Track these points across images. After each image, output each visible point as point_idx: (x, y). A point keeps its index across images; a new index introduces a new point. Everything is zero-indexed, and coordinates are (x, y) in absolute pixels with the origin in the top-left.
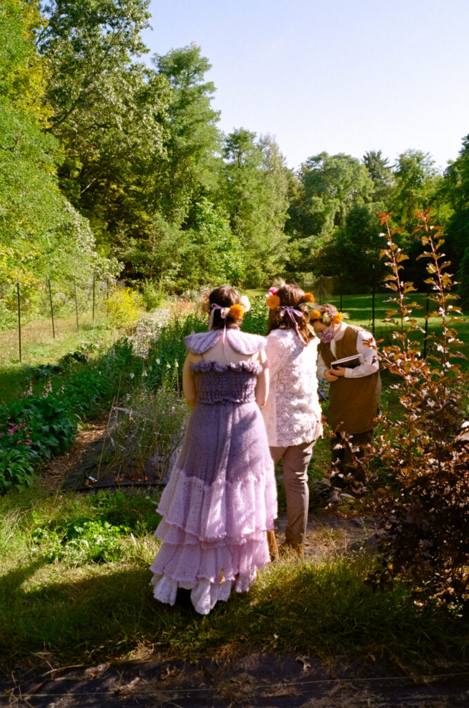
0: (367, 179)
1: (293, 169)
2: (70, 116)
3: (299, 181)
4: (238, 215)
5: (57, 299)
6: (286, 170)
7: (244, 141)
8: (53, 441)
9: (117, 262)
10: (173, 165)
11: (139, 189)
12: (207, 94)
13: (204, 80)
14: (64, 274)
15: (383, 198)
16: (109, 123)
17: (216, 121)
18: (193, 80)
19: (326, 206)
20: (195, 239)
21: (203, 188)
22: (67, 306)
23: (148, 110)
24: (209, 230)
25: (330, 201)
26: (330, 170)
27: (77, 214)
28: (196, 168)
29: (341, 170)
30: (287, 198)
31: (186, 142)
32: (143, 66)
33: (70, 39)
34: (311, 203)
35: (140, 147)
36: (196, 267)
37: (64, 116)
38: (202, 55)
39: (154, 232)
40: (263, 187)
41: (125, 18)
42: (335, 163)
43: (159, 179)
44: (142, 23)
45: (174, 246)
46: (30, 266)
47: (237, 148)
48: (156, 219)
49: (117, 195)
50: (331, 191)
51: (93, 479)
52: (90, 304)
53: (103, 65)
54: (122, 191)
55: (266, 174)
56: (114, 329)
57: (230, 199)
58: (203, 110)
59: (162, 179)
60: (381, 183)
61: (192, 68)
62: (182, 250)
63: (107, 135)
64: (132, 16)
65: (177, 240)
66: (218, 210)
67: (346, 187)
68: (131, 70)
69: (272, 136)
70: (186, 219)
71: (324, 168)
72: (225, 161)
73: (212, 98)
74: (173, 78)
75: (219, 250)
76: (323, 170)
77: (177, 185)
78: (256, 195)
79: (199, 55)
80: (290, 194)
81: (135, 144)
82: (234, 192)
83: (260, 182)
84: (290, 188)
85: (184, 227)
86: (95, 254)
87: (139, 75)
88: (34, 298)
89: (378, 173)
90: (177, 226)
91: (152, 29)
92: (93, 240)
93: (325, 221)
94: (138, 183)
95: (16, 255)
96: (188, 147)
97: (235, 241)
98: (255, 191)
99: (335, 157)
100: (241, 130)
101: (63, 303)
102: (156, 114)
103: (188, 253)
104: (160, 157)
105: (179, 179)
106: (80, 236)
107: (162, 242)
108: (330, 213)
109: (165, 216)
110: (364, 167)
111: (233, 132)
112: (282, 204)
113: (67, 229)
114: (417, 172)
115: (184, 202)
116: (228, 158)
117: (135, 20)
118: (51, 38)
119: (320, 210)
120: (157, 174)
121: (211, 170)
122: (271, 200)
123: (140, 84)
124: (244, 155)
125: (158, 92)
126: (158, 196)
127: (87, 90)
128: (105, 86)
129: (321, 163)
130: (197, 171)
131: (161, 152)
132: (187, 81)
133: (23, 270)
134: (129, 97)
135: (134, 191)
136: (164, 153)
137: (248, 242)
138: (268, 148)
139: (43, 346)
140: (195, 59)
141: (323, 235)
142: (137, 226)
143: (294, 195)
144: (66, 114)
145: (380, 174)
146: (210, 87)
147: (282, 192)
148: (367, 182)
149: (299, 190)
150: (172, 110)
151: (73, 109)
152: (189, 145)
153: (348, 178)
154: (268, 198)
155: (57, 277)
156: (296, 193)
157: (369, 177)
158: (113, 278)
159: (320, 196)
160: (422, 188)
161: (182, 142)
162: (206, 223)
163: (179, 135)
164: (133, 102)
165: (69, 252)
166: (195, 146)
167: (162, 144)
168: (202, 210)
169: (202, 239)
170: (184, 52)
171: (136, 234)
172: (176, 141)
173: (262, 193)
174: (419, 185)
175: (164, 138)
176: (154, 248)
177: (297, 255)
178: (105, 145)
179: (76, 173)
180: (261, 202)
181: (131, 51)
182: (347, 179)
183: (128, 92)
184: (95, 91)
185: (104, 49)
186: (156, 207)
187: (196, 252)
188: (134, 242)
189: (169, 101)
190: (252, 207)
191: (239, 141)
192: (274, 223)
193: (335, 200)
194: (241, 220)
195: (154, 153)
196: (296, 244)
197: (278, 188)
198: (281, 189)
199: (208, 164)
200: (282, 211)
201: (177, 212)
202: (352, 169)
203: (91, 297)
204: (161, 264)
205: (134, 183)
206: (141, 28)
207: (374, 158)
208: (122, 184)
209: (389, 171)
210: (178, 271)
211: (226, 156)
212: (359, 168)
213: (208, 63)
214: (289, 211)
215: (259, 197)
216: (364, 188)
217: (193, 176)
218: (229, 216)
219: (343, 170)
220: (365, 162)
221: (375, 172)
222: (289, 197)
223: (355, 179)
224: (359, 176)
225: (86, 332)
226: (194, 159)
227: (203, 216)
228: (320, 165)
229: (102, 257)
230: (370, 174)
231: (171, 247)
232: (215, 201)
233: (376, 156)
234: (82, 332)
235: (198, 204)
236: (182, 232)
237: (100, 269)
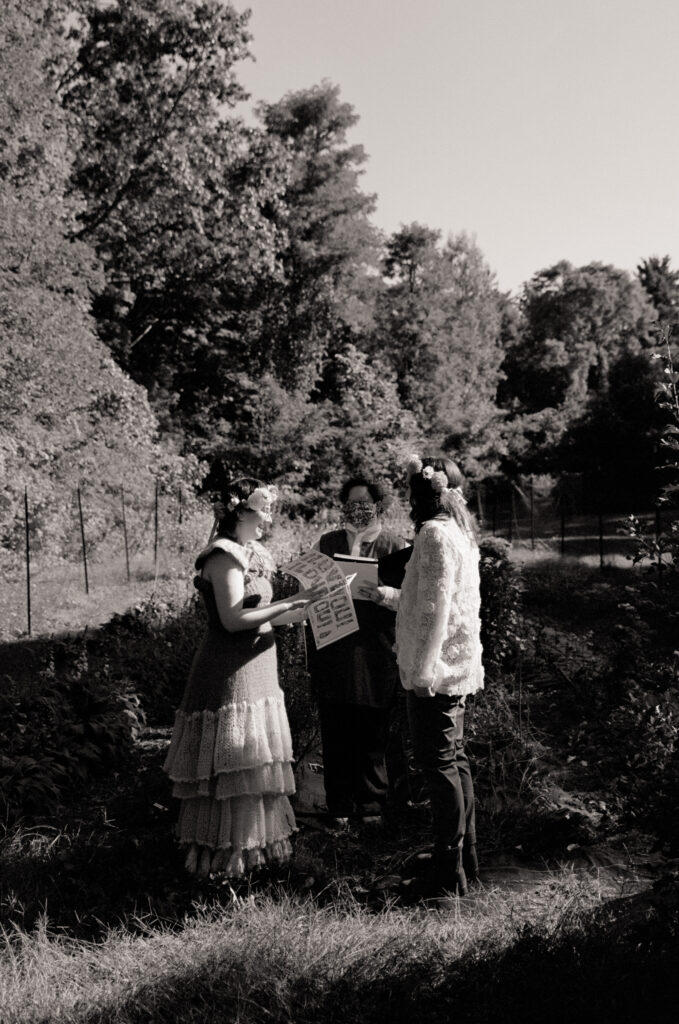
0: (645, 306)
1: (509, 293)
2: (113, 213)
3: (521, 313)
4: (412, 374)
5: (91, 528)
6: (496, 294)
7: (419, 245)
8: (90, 751)
9: (196, 462)
10: (294, 291)
11: (235, 335)
12: (352, 166)
13: (345, 142)
14: (103, 485)
16: (182, 223)
17: (369, 212)
18: (327, 143)
19: (573, 355)
20: (334, 419)
21: (347, 329)
22: (108, 542)
23: (249, 197)
24: (360, 401)
25: (579, 346)
26: (575, 292)
27: (127, 379)
28: (334, 296)
29: (594, 292)
30: (500, 343)
31: (317, 250)
32: (239, 123)
33: (113, 81)
34: (546, 350)
35: (235, 263)
36: (338, 468)
37: (103, 212)
38: (342, 99)
39: (261, 409)
40: (455, 324)
41: (208, 44)
42: (585, 279)
43: (270, 315)
44: (236, 50)
45: (298, 431)
46: (44, 472)
47: (407, 258)
48: (264, 385)
49: (196, 346)
50: (580, 330)
51: (161, 807)
52: (150, 537)
53: (170, 124)
54: (204, 340)
55: (460, 302)
57: (398, 347)
58: (346, 194)
59: (275, 315)
60: (671, 312)
61: (325, 123)
62: (311, 439)
63: (177, 243)
64: (220, 38)
65: (303, 421)
66: (375, 367)
67: (606, 322)
68: (219, 130)
69: (469, 235)
70: (318, 384)
71: (565, 290)
72: (387, 281)
73: (361, 172)
74: (291, 141)
75: (379, 437)
76: (564, 293)
77: (299, 326)
78: (443, 337)
79: (336, 100)
80: (505, 336)
81: (227, 258)
82: (404, 335)
83: (449, 315)
84: (504, 326)
85: (315, 398)
86: (158, 448)
87: (232, 138)
88: (51, 527)
89: (665, 295)
90: (302, 396)
91: (254, 60)
92: (155, 424)
93: (571, 382)
94: (231, 325)
95: (21, 450)
96: (320, 259)
97: (408, 420)
98: (441, 332)
99: (584, 270)
100: (414, 225)
101: (101, 537)
102: (263, 205)
103: (323, 444)
104: (270, 278)
105: (305, 314)
106: (132, 418)
107: (276, 427)
108: (580, 369)
109: (281, 380)
110: (639, 285)
111: (399, 231)
112: (491, 354)
113: (108, 405)
115: (314, 355)
116: (392, 276)
117: (224, 45)
118: (80, 81)
119: (561, 363)
120: (266, 307)
121: (362, 297)
122: (472, 347)
123: (233, 152)
124: (420, 270)
125: (265, 166)
126: (267, 346)
127: (142, 168)
128: (175, 158)
129: (560, 280)
130: (336, 300)
131: (272, 269)
132: (317, 144)
133: (34, 476)
134: (215, 176)
135: (225, 338)
136: (277, 270)
137: (430, 420)
138: (463, 257)
139: (68, 608)
140: (330, 107)
141: (568, 407)
142: (231, 399)
143: (512, 338)
144: (107, 209)
145: (669, 296)
146: (356, 154)
147: (490, 333)
148: (644, 311)
149: (520, 329)
150: (291, 196)
151: (119, 199)
152: (322, 257)
153: (611, 306)
154: (465, 343)
155: (90, 490)
156: (515, 334)
157: (649, 301)
158: (189, 490)
159: (559, 339)
161: (310, 250)
162: (354, 389)
163: (304, 239)
164: (222, 185)
165: (112, 447)
166: (332, 257)
167: (273, 256)
168: (346, 367)
169: (348, 417)
170: (310, 96)
171: (228, 412)
172: (298, 250)
173: (453, 335)
175: (277, 245)
176: (261, 436)
177: (521, 443)
178: (173, 261)
179: (124, 310)
180: (453, 349)
181: (220, 97)
182: (606, 307)
183: (214, 167)
184: (156, 167)
185: (171, 95)
186: (264, 364)
187: (338, 441)
188: (225, 426)
189: (285, 180)
190: (436, 361)
191: (410, 245)
192: (477, 387)
193: (587, 345)
194: (417, 383)
195: (260, 272)
196: (519, 424)
197: (482, 327)
198: (489, 328)
199: (355, 286)
200: (492, 366)
201: (302, 371)
202: (616, 289)
203: (151, 526)
204: (275, 465)
205: (226, 325)
206: (235, 58)
207: (655, 267)
208: (204, 327)
210: (306, 476)
211: (388, 273)
212: (629, 288)
213: (354, 113)
215: (449, 342)
216: (640, 324)
217: (330, 308)
218: (395, 376)
219: (599, 292)
220: (640, 277)
221: (660, 293)
222: (504, 341)
223: (622, 306)
224: (630, 302)
225: (143, 584)
226: (331, 280)
227: (349, 377)
228: (557, 285)
229: (170, 454)
230: (650, 296)
231: (293, 433)
232: (370, 351)
233: (660, 265)
234: (137, 584)
235: (339, 356)
236: (312, 406)
237: (166, 475)
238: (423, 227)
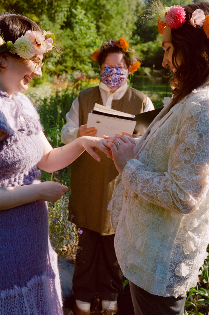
3: (143, 2)
4: (102, 21)
20: (70, 37)
24: (81, 30)
30: (136, 13)
36: (70, 57)
48: (42, 20)
66: (88, 17)
70: (64, 22)
75: (87, 46)
80: (137, 11)
82: (100, 5)
84: (137, 7)
85: (62, 28)
90: (58, 26)
97: (99, 40)
98: (115, 5)
112: (131, 18)
115: (63, 9)
122: (125, 14)
141: (157, 42)
143: (139, 12)
147: (132, 9)
149: (143, 9)
154: (124, 11)
162: (79, 25)
168: (76, 15)
169: (76, 37)
173: (119, 7)
180: (118, 13)
186: (43, 12)
187: (71, 47)
190: (113, 18)
192: (125, 31)
194: (103, 26)
196: (139, 47)
197: (129, 5)
198: (132, 6)
201: (58, 16)
210: (58, 60)
214: (136, 24)
215: (117, 9)
218: (95, 22)
222: (137, 13)
227: (77, 20)
232: (86, 10)
235: (73, 10)
236: (62, 31)
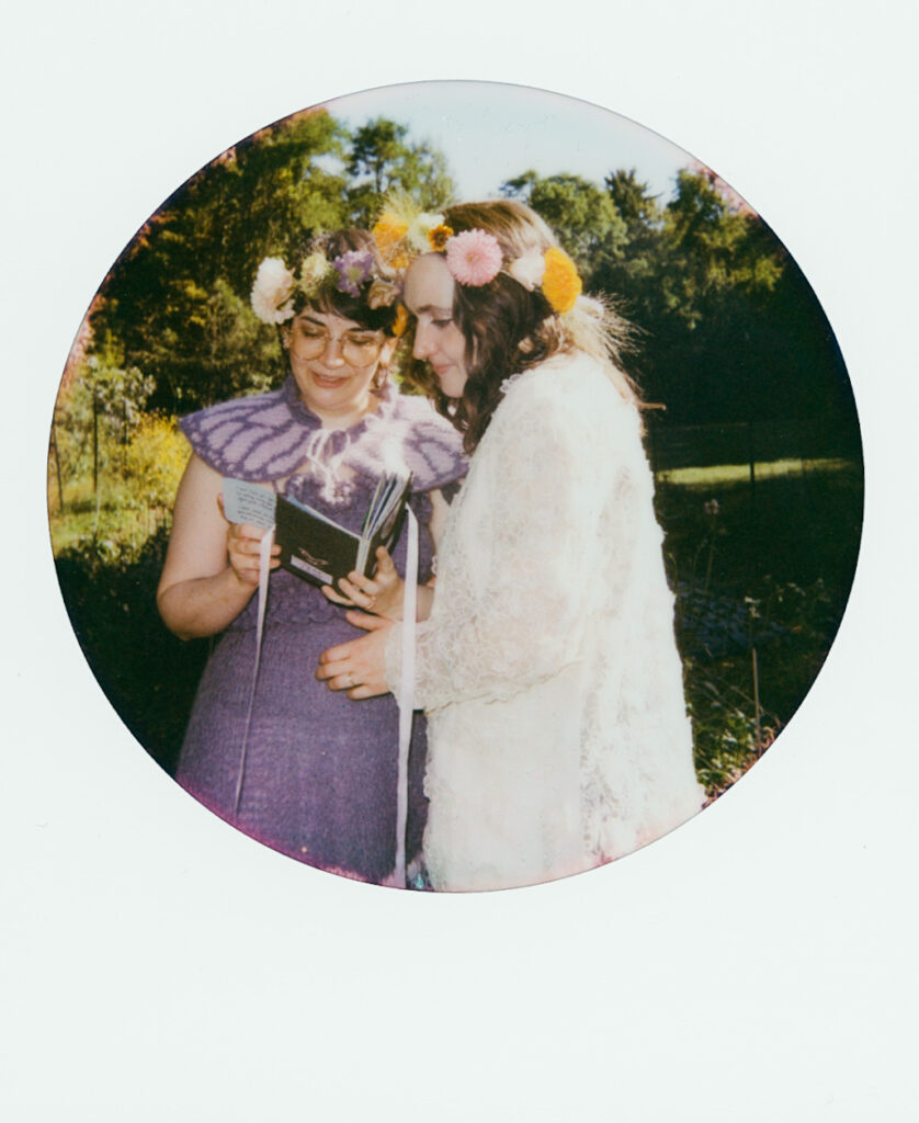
0: (614, 218)
7: (387, 140)
9: (141, 377)
10: (249, 184)
11: (179, 238)
15: (644, 254)
21: (308, 233)
26: (543, 201)
28: (294, 192)
29: (564, 202)
31: (274, 139)
39: (213, 319)
42: (554, 189)
43: (221, 213)
45: (255, 342)
47: (373, 154)
48: (215, 292)
52: (87, 462)
54: (144, 242)
56: (144, 507)
59: (225, 214)
60: (639, 225)
62: (271, 351)
67: (575, 233)
71: (532, 199)
72: (350, 180)
86: (94, 361)
89: (632, 207)
92: (90, 333)
96: (279, 148)
99: (552, 179)
100: (380, 120)
104: (222, 169)
105: (261, 212)
107: (231, 339)
109: (235, 286)
110: (607, 196)
111: (363, 125)
114: (710, 199)
116: (357, 174)
120: (216, 204)
121: (326, 194)
124: (388, 168)
129: (527, 189)
130: (297, 197)
135: (170, 242)
136: (230, 161)
138: (428, 160)
142: (177, 309)
145: (637, 208)
148: (613, 223)
153: (580, 216)
157: (618, 214)
158: (133, 408)
160: (721, 230)
161: (266, 138)
166: (291, 146)
171: (176, 322)
174: (715, 225)
182: (576, 218)
186: (215, 269)
188: (171, 335)
199: (318, 181)
202: (585, 200)
203: (89, 449)
204: (230, 381)
207: (623, 180)
209: (652, 205)
211: (353, 170)
212: (598, 198)
216: (609, 236)
217: (290, 206)
219: (568, 202)
220: (607, 188)
221: (627, 206)
223: (592, 218)
224: (600, 213)
225: (81, 517)
226: (291, 174)
228: (524, 195)
229: (109, 368)
230: (617, 209)
231: (251, 344)
233: (627, 176)
234: (72, 517)
237: (103, 392)
238: (392, 120)
